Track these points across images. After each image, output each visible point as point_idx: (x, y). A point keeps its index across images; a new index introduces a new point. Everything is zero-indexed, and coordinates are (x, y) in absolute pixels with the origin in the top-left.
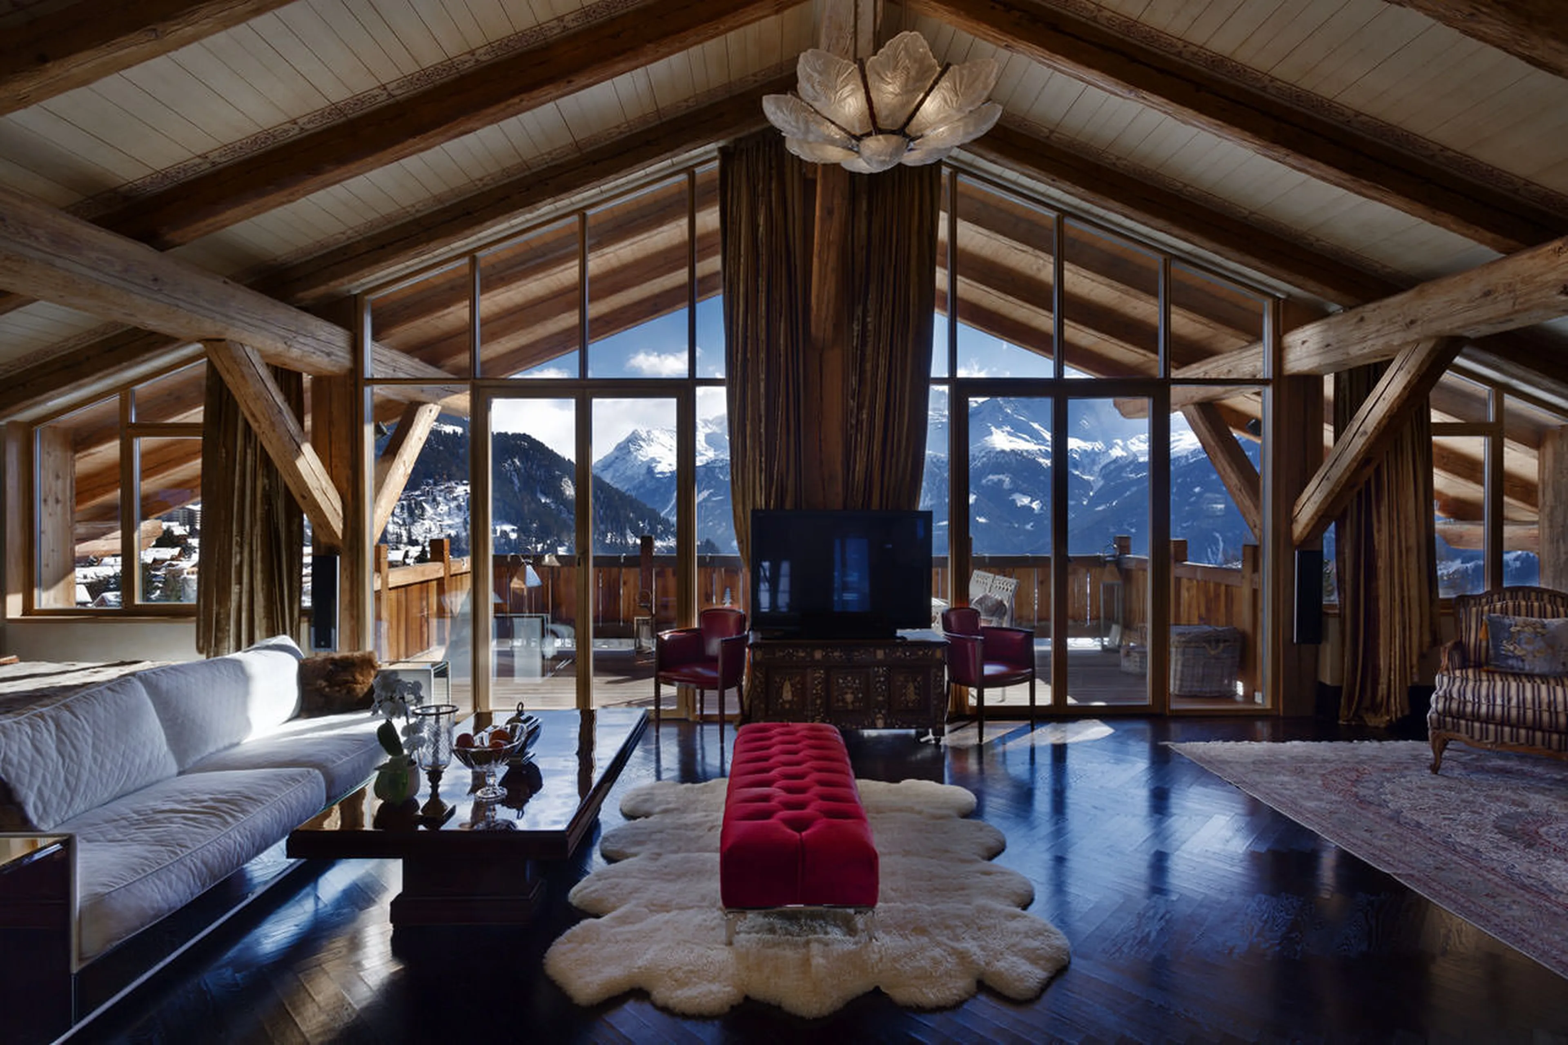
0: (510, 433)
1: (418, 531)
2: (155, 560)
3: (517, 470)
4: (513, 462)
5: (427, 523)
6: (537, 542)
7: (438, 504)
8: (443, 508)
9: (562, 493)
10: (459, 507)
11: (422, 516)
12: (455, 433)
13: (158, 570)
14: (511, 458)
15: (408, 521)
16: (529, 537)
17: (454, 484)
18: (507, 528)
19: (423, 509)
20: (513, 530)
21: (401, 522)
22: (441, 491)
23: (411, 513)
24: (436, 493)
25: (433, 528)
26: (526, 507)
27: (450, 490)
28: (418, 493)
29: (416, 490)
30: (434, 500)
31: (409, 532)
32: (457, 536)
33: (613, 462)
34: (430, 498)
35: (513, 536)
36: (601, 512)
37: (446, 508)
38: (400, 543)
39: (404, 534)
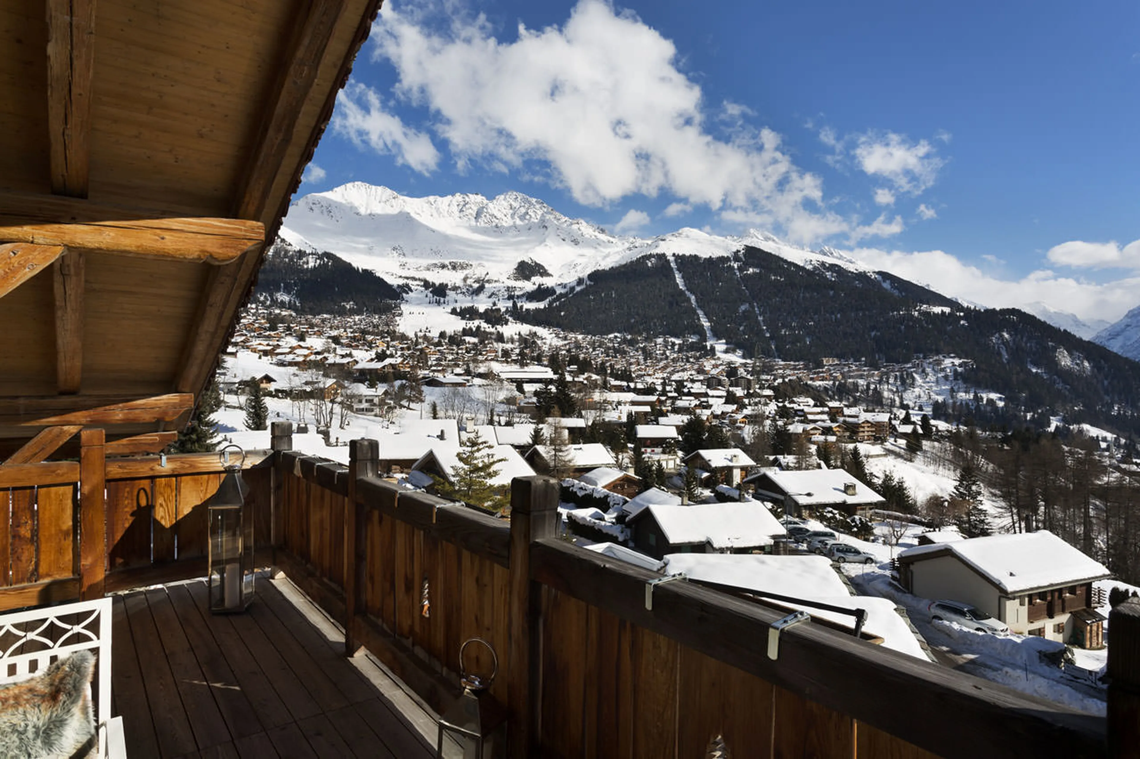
0: (998, 309)
1: (909, 397)
2: (723, 413)
3: (1005, 343)
4: (1002, 336)
5: (917, 390)
6: (1026, 411)
7: (927, 375)
8: (931, 378)
9: (1057, 364)
10: (946, 377)
11: (913, 385)
12: (943, 313)
13: (724, 419)
14: (1000, 331)
15: (900, 389)
16: (1018, 405)
17: (941, 357)
18: (994, 396)
19: (914, 379)
20: (1000, 399)
21: (895, 389)
22: (930, 363)
23: (903, 382)
24: (925, 365)
25: (922, 395)
26: (1014, 378)
27: (939, 363)
28: (909, 366)
29: (907, 363)
30: (923, 371)
31: (901, 398)
32: (944, 402)
33: (1123, 331)
34: (920, 370)
35: (1001, 404)
36: (1106, 383)
37: (933, 379)
38: (894, 406)
39: (897, 399)
